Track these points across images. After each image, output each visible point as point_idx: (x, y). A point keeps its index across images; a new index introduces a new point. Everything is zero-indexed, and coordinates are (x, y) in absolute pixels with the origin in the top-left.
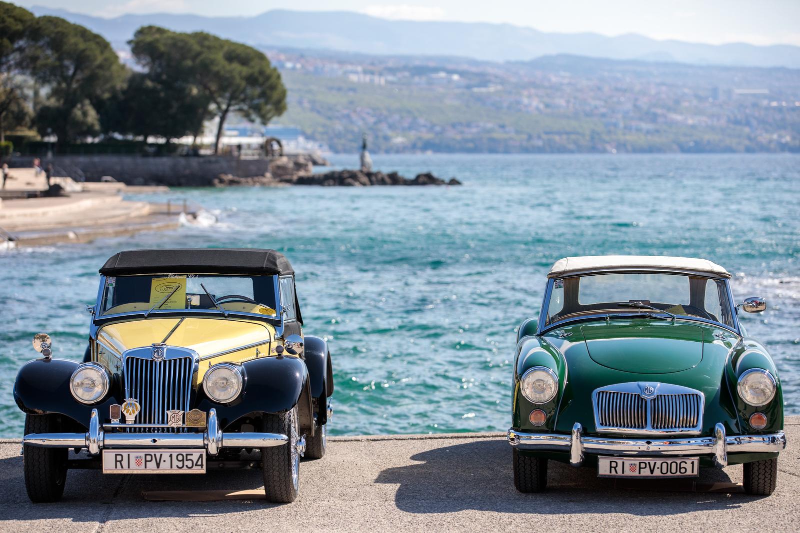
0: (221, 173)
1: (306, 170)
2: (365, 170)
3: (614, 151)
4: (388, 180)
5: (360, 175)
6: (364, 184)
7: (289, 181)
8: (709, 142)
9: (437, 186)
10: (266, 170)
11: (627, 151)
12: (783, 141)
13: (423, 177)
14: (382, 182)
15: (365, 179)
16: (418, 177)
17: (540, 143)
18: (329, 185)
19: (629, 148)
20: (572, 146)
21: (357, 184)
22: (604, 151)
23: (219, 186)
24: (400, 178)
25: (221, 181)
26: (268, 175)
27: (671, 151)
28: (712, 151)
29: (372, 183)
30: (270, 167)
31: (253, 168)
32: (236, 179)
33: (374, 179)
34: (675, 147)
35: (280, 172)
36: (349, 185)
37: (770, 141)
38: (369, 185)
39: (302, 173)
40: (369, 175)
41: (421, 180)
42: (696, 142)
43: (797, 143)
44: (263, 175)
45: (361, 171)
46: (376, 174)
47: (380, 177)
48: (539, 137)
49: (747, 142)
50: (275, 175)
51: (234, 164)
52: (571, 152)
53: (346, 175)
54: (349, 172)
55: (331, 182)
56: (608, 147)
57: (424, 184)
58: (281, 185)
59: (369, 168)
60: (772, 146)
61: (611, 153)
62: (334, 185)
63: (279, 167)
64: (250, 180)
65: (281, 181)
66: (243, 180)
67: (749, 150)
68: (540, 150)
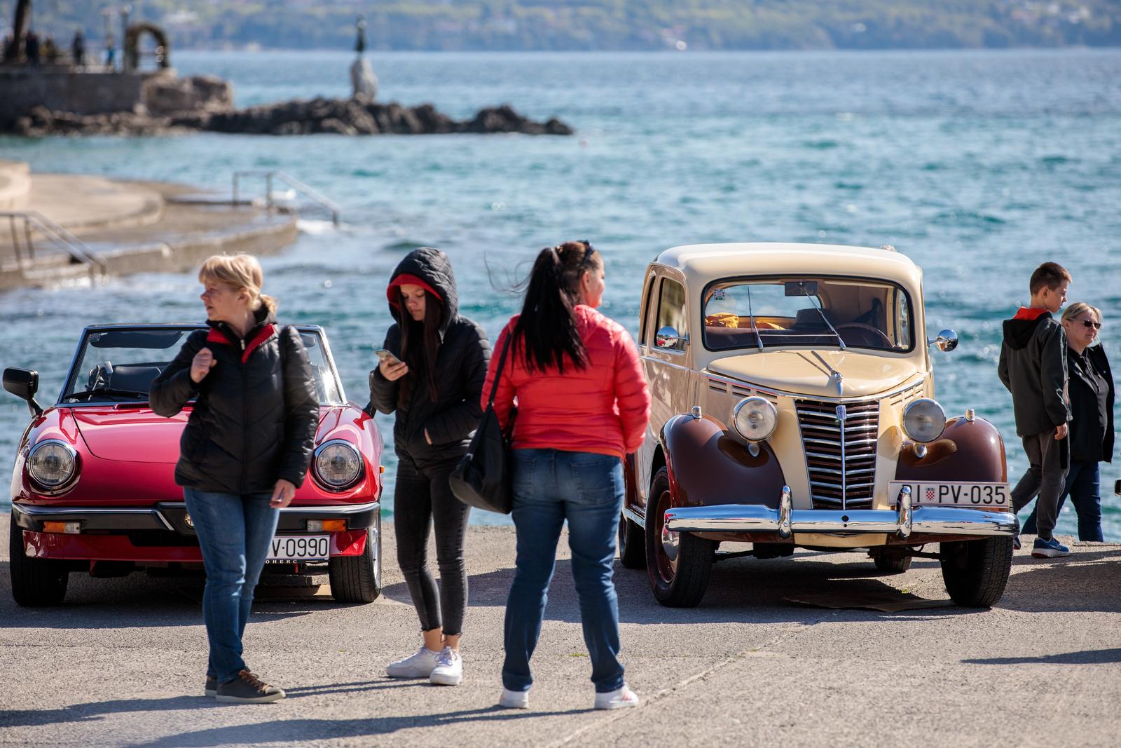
0: (36, 104)
1: (224, 100)
2: (364, 99)
3: (681, 44)
4: (414, 122)
5: (355, 110)
6: (363, 132)
7: (193, 124)
8: (900, 23)
9: (522, 135)
10: (134, 98)
11: (711, 47)
12: (1073, 18)
13: (495, 117)
14: (401, 126)
15: (366, 121)
16: (483, 115)
17: (509, 26)
18: (290, 132)
19: (716, 38)
20: (583, 34)
21: (351, 130)
22: (659, 45)
23: (35, 132)
24: (439, 117)
25: (37, 122)
26: (141, 108)
27: (813, 44)
28: (905, 45)
29: (381, 129)
30: (143, 93)
31: (105, 93)
32: (68, 116)
33: (384, 119)
34: (821, 34)
35: (165, 102)
36: (333, 131)
37: (1043, 20)
38: (375, 133)
39: (214, 106)
40: (374, 110)
41: (490, 121)
42: (869, 24)
43: (1106, 22)
44: (130, 110)
45: (355, 101)
46: (389, 109)
47: (396, 114)
48: (508, 13)
49: (988, 23)
50: (156, 110)
51: (62, 83)
52: (583, 47)
53: (322, 112)
54: (327, 103)
55: (295, 126)
56: (667, 35)
57: (495, 129)
58: (178, 133)
59: (373, 94)
60: (1048, 31)
61: (674, 49)
62: (301, 133)
63: (161, 91)
64: (102, 119)
65: (176, 123)
66: (88, 120)
67: (992, 41)
68: (509, 43)
